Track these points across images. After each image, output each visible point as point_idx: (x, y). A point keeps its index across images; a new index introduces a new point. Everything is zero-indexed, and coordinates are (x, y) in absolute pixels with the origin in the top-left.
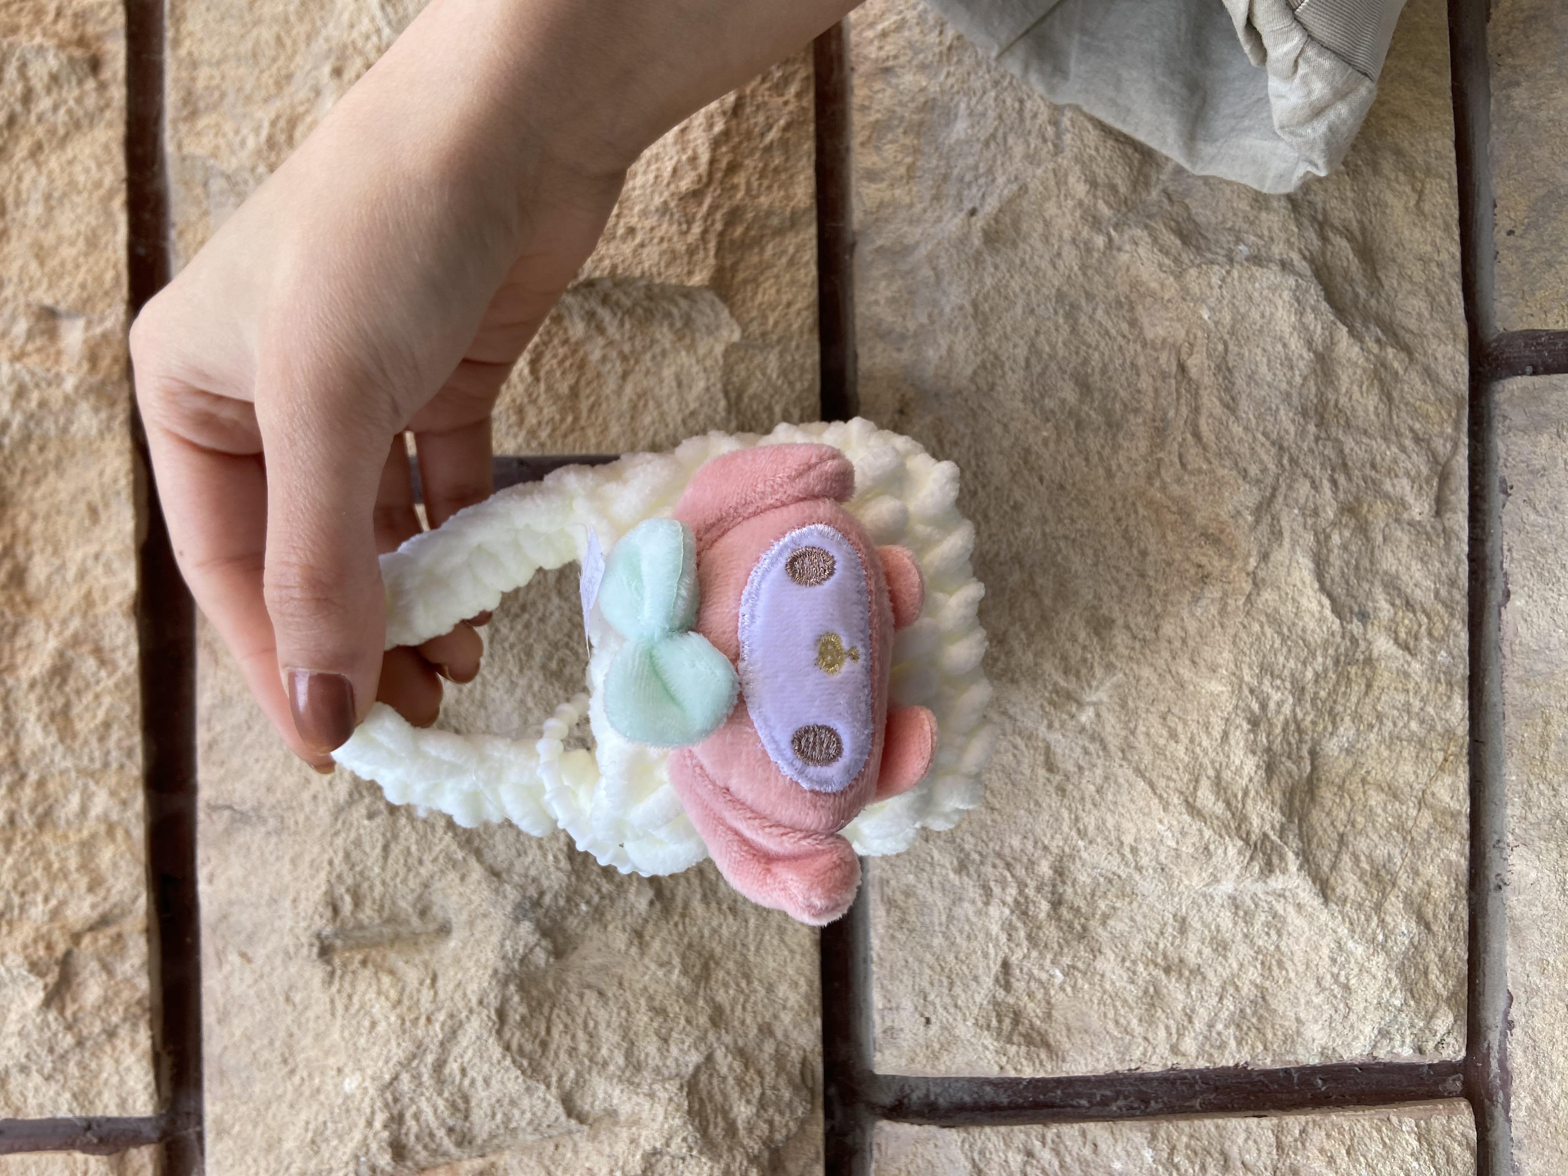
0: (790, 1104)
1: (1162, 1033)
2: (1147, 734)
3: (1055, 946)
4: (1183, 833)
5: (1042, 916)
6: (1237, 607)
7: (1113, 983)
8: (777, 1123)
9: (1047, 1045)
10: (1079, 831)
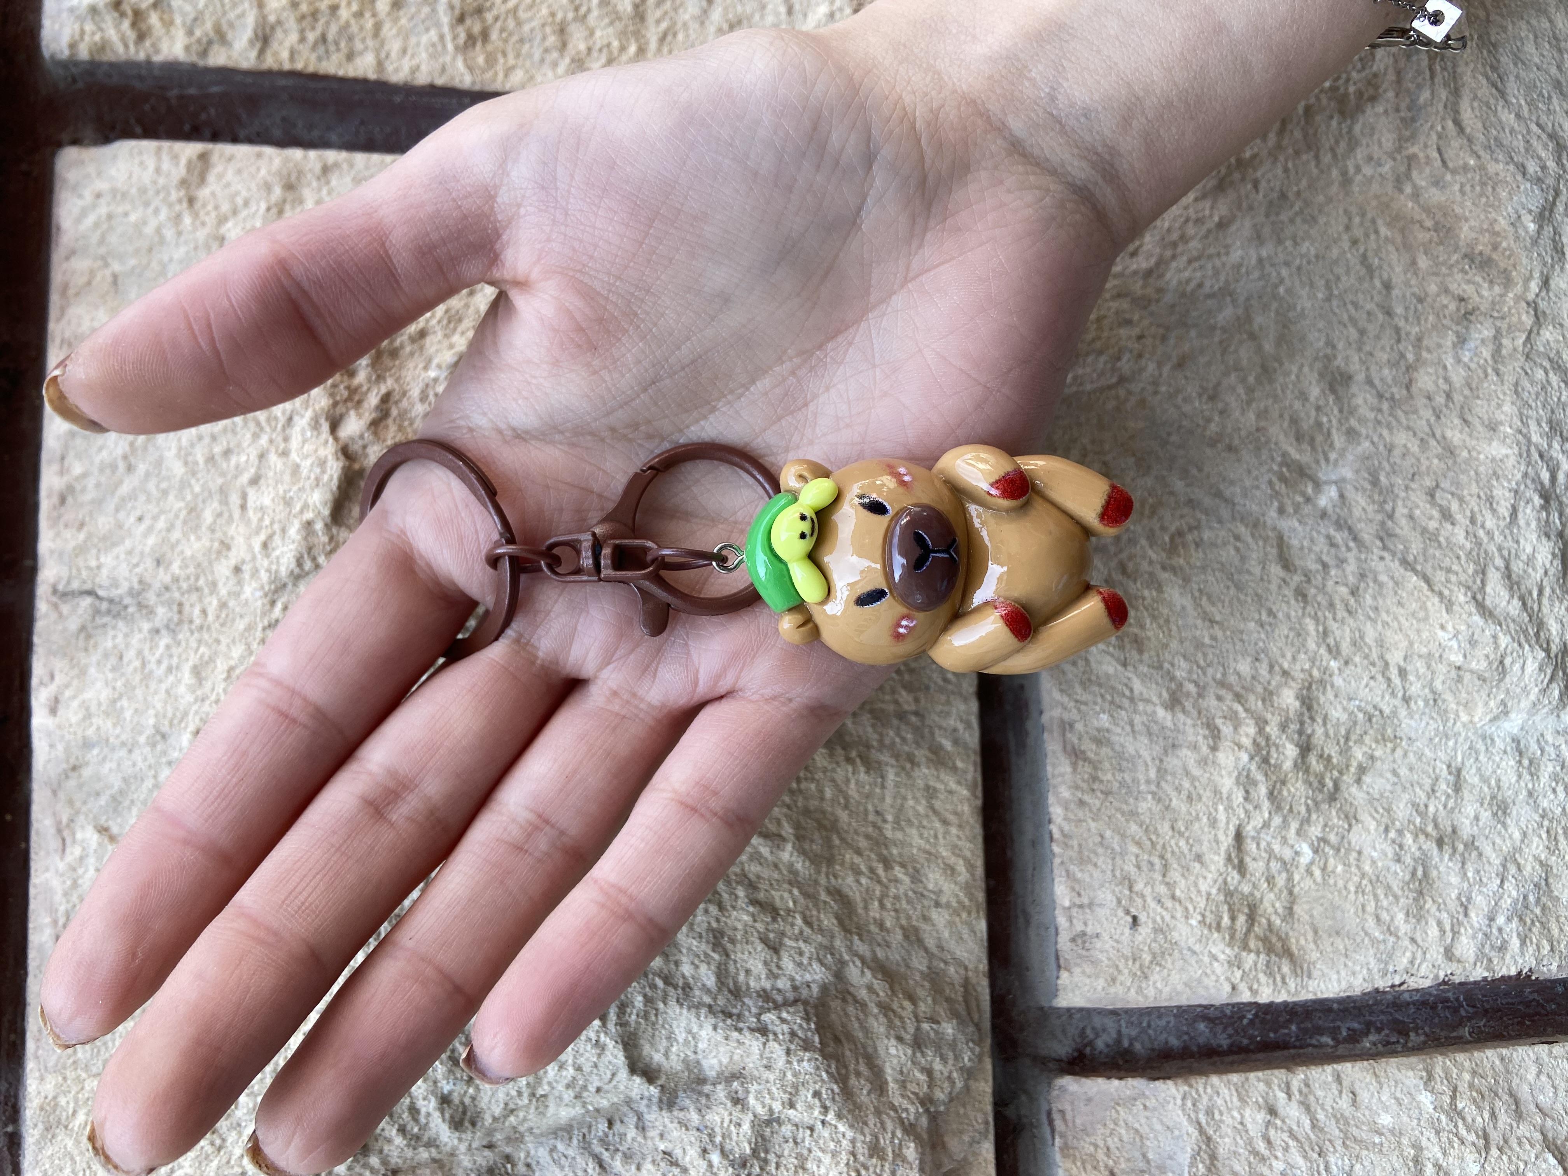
0: (953, 1046)
1: (1433, 931)
2: (1411, 517)
3: (1303, 809)
4: (1473, 642)
5: (1288, 765)
6: (1515, 349)
7: (1374, 862)
8: (937, 1075)
9: (1288, 953)
10: (1329, 649)
